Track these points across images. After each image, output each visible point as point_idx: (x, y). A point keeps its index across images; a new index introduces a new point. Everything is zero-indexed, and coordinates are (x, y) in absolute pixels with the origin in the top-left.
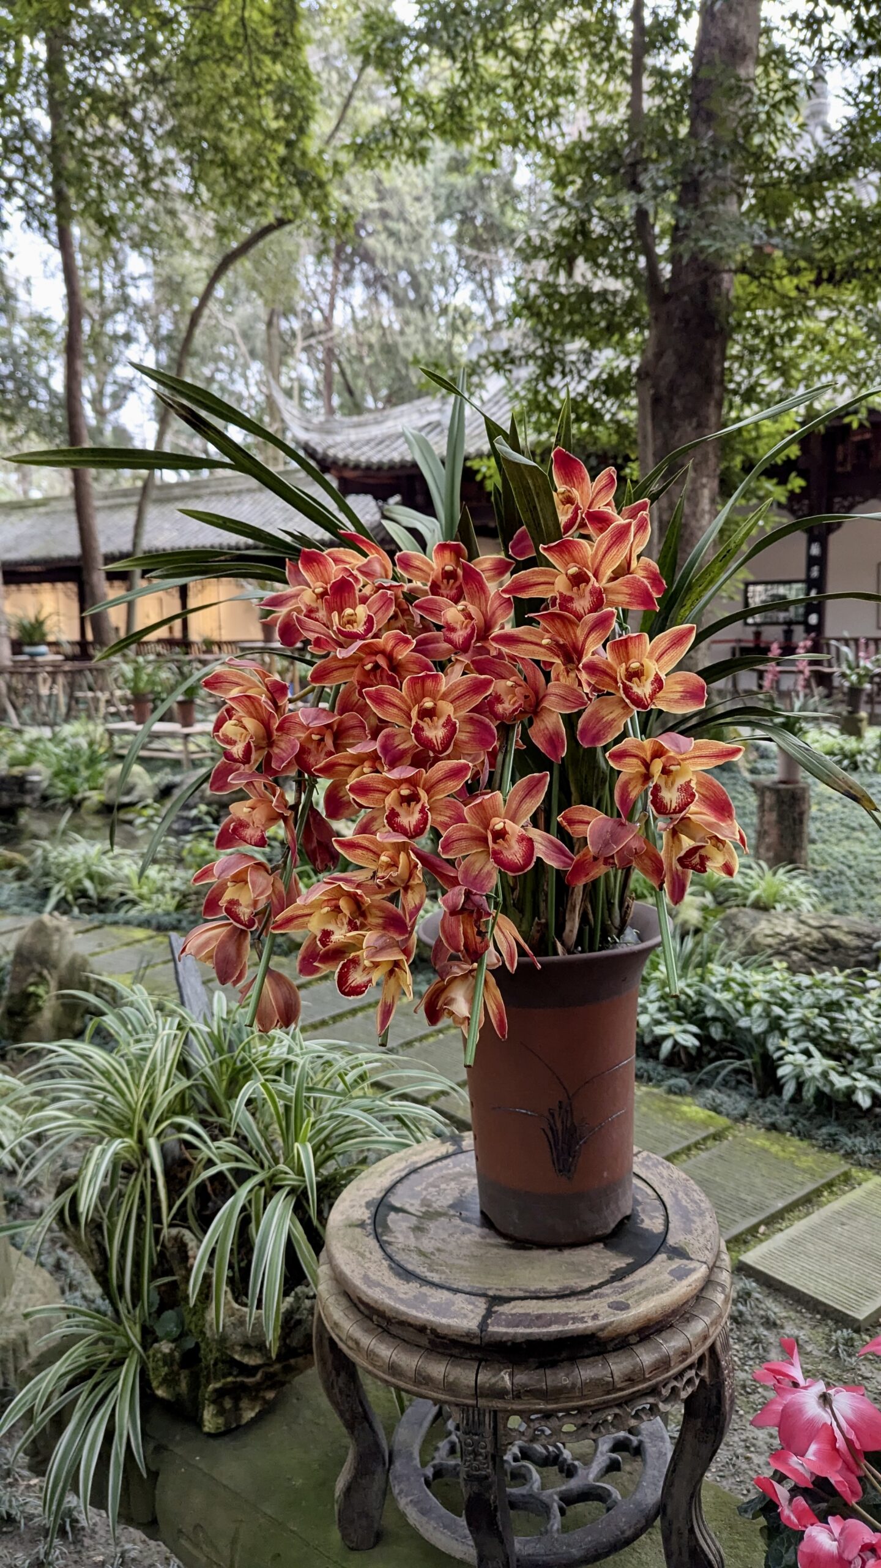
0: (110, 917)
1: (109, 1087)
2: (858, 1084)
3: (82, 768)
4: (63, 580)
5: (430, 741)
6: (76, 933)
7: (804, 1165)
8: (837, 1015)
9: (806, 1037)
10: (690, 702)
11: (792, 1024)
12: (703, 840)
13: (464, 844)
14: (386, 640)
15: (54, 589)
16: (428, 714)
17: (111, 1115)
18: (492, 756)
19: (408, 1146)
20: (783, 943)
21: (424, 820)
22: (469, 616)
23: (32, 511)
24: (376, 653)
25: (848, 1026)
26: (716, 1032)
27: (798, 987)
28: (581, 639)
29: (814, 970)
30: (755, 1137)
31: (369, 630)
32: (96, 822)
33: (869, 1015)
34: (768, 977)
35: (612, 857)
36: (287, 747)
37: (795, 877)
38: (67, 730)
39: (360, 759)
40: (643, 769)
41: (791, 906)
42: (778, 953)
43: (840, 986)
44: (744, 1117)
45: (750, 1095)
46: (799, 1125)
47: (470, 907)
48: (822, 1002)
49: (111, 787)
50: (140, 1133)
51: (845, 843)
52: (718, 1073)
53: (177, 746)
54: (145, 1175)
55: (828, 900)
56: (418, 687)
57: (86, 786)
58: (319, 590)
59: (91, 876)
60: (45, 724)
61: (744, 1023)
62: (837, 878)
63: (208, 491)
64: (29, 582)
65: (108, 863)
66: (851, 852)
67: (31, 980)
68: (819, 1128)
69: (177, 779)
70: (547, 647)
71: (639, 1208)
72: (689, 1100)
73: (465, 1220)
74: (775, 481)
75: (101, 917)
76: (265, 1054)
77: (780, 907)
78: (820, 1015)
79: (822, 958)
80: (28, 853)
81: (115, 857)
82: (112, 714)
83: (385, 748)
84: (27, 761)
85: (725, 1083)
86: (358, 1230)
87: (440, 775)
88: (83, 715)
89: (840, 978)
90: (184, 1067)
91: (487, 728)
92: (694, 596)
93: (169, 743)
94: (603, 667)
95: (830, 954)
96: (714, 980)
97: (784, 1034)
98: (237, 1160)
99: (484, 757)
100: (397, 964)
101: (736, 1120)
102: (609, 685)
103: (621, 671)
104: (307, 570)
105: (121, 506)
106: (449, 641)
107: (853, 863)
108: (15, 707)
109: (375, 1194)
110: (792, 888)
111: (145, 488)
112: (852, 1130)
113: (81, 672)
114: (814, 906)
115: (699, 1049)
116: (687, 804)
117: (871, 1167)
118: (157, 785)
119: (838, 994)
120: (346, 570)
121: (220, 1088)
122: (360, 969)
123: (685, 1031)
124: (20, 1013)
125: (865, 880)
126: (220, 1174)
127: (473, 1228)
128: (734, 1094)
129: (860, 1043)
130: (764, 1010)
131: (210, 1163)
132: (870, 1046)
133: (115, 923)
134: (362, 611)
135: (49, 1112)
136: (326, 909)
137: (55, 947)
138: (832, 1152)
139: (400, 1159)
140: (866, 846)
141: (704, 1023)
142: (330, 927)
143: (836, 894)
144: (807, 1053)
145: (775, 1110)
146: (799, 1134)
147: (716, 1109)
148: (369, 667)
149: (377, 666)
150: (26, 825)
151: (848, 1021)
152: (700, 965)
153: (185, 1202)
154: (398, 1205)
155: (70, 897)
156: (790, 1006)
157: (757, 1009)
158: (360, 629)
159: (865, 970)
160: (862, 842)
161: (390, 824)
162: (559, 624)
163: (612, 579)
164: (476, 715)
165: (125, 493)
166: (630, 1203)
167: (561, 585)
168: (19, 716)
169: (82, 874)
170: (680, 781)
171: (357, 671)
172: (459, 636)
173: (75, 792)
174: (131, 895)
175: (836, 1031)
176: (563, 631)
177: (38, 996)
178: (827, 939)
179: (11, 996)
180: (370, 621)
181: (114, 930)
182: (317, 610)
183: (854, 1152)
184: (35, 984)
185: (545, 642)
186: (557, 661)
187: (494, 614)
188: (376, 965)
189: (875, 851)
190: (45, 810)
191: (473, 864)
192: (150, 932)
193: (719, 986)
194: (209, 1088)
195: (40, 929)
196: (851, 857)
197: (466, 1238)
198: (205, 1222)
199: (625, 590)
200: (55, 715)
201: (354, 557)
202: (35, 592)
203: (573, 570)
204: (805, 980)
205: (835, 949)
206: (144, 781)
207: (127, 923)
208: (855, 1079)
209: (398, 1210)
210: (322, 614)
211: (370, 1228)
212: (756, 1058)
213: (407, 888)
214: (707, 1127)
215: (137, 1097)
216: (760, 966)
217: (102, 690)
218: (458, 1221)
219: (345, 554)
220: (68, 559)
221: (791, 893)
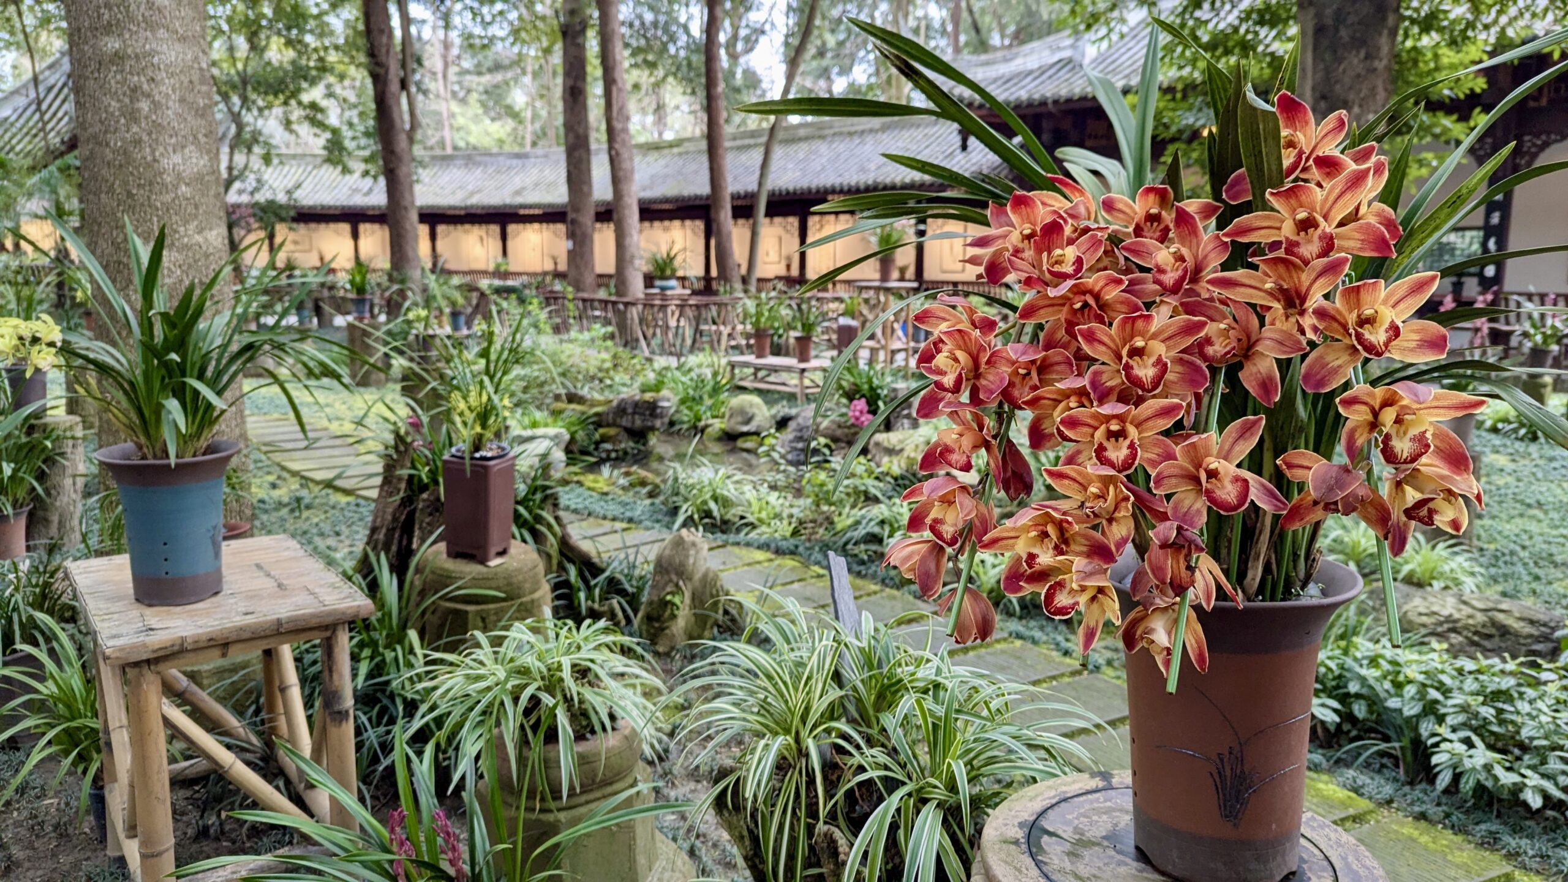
0: (732, 537)
1: (771, 689)
2: (1527, 781)
3: (706, 397)
4: (693, 218)
5: (1140, 379)
6: (711, 549)
7: (1458, 860)
8: (1506, 707)
9: (1465, 725)
10: (1427, 351)
11: (1451, 710)
12: (1435, 492)
13: (1174, 481)
14: (1093, 280)
15: (683, 226)
16: (1137, 352)
17: (771, 715)
18: (1198, 398)
19: (1056, 776)
20: (1441, 624)
21: (1133, 456)
22: (1181, 259)
23: (666, 151)
24: (1084, 293)
25: (1519, 720)
26: (1360, 710)
27: (1460, 671)
28: (1306, 284)
29: (1479, 655)
30: (1402, 825)
31: (1078, 270)
32: (717, 448)
33: (1545, 709)
34: (1424, 658)
35: (1336, 503)
36: (995, 379)
37: (1456, 553)
38: (692, 360)
39: (1066, 395)
40: (1370, 417)
41: (1450, 584)
42: (1433, 634)
43: (1511, 673)
44: (1389, 802)
45: (1396, 780)
46: (1454, 818)
47: (1181, 541)
48: (1489, 690)
49: (731, 416)
50: (797, 733)
51: (1518, 520)
52: (1360, 754)
53: (793, 380)
54: (800, 773)
55: (1496, 581)
56: (1128, 327)
57: (709, 414)
58: (1027, 232)
59: (715, 498)
60: (671, 354)
61: (1393, 703)
62: (1508, 558)
63: (831, 131)
64: (661, 219)
65: (731, 487)
66: (1525, 531)
67: (669, 589)
68: (1477, 824)
69: (793, 412)
70: (1270, 293)
71: (1305, 866)
72: (1325, 777)
73: (1119, 852)
74: (1455, 117)
75: (724, 537)
76: (913, 674)
77: (1437, 585)
78: (1483, 704)
79: (1487, 644)
80: (657, 473)
81: (737, 482)
82: (733, 347)
83: (1093, 383)
84: (657, 387)
85: (1367, 765)
86: (1013, 847)
87: (1149, 412)
88: (707, 347)
89: (1511, 666)
90: (837, 677)
91: (1198, 369)
92: (1414, 244)
93: (784, 376)
94: (1333, 312)
95: (1497, 639)
96: (1359, 655)
97: (1441, 719)
98: (886, 768)
99: (1191, 398)
100: (1101, 590)
101: (1380, 805)
102: (1337, 331)
103: (1351, 318)
104: (1014, 212)
105: (748, 147)
106: (1157, 282)
107: (1527, 543)
108: (645, 337)
109: (1028, 816)
110: (1453, 565)
111: (773, 129)
112: (1516, 830)
113: (707, 306)
114: (1478, 586)
115: (1339, 726)
116: (1420, 455)
117: (1538, 872)
118: (774, 417)
119: (1507, 683)
120: (1055, 212)
121: (869, 699)
122: (1066, 591)
123: (1323, 705)
124: (658, 619)
125: (1542, 563)
126: (870, 782)
127: (1129, 861)
128: (1377, 777)
129: (1532, 739)
130: (1418, 692)
131: (861, 769)
132: (1545, 743)
133: (738, 544)
134: (1070, 253)
135: (717, 704)
136: (1033, 534)
137: (691, 561)
138: (1492, 851)
139: (1050, 788)
140: (1544, 524)
141: (1345, 698)
142: (1035, 551)
143: (1505, 576)
144: (1468, 743)
145: (1425, 798)
146: (1453, 827)
147: (1356, 790)
148: (1078, 306)
149: (1086, 305)
150: (654, 447)
151: (1518, 713)
152: (1342, 637)
153: (836, 803)
154: (1051, 829)
155: (696, 517)
156: (1450, 690)
157: (1410, 690)
158: (1068, 269)
159: (1540, 661)
160: (1540, 521)
161: (1099, 457)
162: (1281, 269)
163: (1341, 224)
164: (1185, 356)
165: (753, 134)
166: (1297, 859)
167: (1288, 230)
168: (648, 345)
169: (708, 496)
170: (1414, 431)
171: (1066, 309)
172: (1170, 278)
173: (700, 420)
174: (751, 518)
175: (1502, 722)
176: (1285, 275)
177: (673, 604)
178: (1494, 623)
179: (650, 603)
180: (1079, 261)
181: (736, 550)
182: (1023, 251)
183: (1518, 854)
184: (672, 593)
185: (1268, 286)
186: (1277, 305)
187: (1206, 256)
188: (1083, 589)
189: (1554, 532)
190: (671, 434)
191: (1182, 501)
192: (769, 555)
193: (1365, 662)
194: (859, 700)
195: (679, 543)
196: (1525, 537)
197: (1122, 870)
198: (856, 825)
199: (1357, 235)
200: (682, 346)
201: (1056, 200)
202: (666, 229)
203: (1302, 215)
204: (1469, 665)
205: (1502, 635)
206: (763, 413)
207: (748, 544)
208: (1524, 776)
209: (1052, 834)
210: (1029, 254)
211: (1024, 847)
212: (1406, 742)
213: (1110, 520)
214: (1346, 808)
215: (797, 700)
216: (1412, 646)
217: (724, 323)
218: (1113, 853)
219: (1049, 197)
220: (697, 197)
221: (1452, 570)
